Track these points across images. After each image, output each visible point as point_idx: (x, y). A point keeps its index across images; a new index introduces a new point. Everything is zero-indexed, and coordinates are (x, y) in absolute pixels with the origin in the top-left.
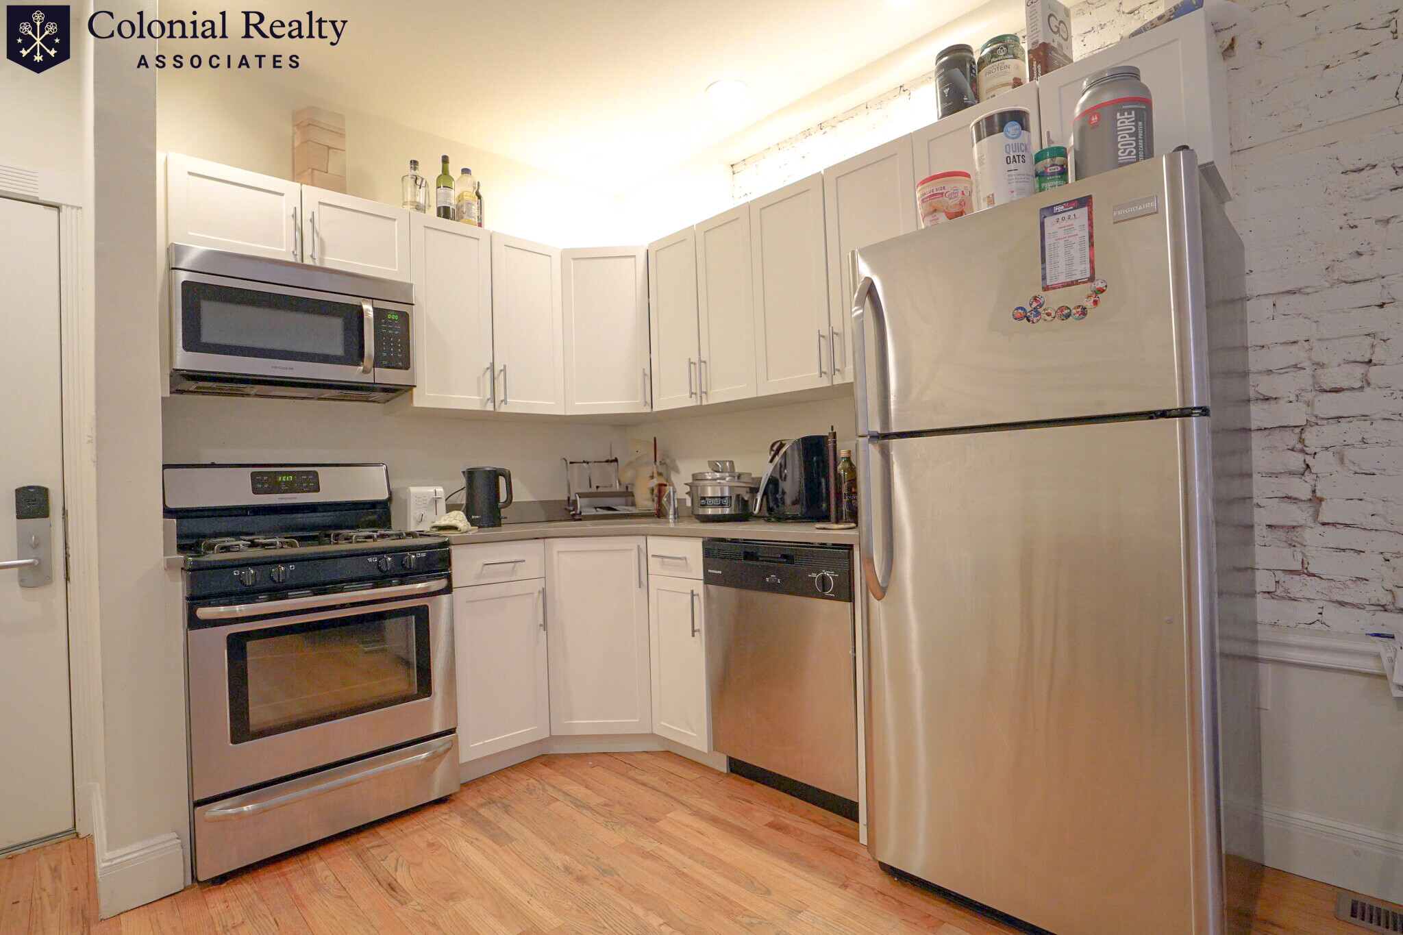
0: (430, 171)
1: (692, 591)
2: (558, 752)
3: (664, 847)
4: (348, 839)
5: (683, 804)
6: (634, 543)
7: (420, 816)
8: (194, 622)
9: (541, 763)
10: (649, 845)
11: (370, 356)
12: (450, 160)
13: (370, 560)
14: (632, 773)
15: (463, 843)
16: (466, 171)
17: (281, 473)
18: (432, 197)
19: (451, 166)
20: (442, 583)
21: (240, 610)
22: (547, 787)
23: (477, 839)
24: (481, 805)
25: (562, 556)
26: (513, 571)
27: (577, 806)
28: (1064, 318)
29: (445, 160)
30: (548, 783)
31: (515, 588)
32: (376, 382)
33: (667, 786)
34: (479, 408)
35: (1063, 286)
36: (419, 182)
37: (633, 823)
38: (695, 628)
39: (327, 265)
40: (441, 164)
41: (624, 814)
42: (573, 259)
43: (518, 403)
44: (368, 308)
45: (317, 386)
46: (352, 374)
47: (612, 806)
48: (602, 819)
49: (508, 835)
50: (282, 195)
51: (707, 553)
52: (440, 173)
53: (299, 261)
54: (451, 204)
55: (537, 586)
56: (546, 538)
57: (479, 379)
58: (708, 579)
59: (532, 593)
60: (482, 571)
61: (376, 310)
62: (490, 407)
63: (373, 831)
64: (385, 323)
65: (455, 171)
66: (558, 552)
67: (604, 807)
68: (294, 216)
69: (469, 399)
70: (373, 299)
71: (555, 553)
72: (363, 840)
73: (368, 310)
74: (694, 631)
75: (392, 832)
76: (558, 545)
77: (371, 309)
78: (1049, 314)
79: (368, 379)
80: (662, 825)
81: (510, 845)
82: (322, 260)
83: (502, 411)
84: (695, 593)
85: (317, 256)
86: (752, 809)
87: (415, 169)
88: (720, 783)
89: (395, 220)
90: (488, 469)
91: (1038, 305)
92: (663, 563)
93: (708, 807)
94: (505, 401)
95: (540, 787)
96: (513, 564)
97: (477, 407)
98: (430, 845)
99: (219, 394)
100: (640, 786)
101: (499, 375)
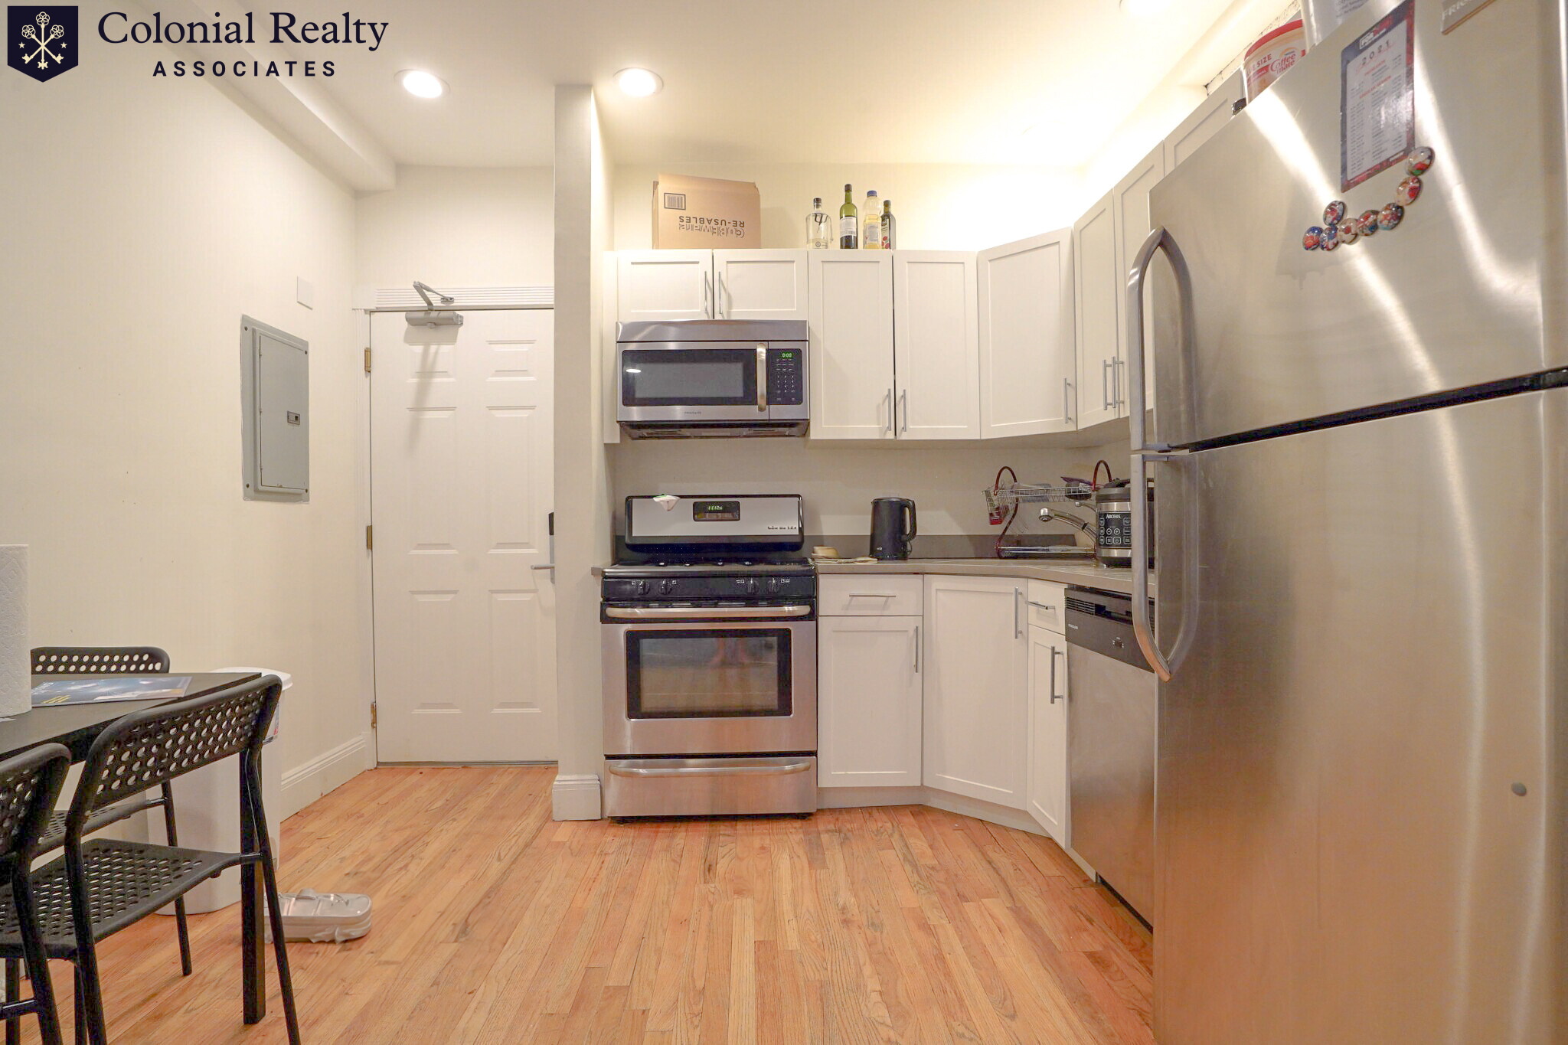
0: (833, 204)
1: (1053, 648)
2: (935, 806)
3: (950, 929)
4: (714, 823)
5: (1011, 896)
6: (1010, 585)
7: (775, 824)
8: (605, 619)
9: (911, 812)
10: (935, 917)
11: (762, 395)
12: (853, 189)
13: (738, 581)
14: (990, 851)
15: (786, 856)
16: (871, 194)
17: (712, 503)
18: (836, 229)
19: (854, 194)
20: (804, 610)
21: (639, 612)
22: (896, 836)
23: (799, 857)
24: (828, 831)
25: (940, 594)
26: (885, 606)
27: (905, 858)
28: (1369, 232)
29: (848, 188)
30: (900, 831)
31: (886, 623)
32: (771, 418)
33: (1012, 871)
34: (877, 437)
35: (1369, 176)
36: (818, 219)
37: (942, 893)
38: (1056, 694)
39: (733, 318)
40: (844, 193)
41: (942, 882)
42: (990, 261)
43: (918, 429)
44: (762, 351)
45: (719, 426)
46: (750, 413)
47: (937, 871)
48: (917, 878)
49: (825, 862)
50: (698, 263)
51: (1071, 604)
52: (844, 202)
53: (711, 319)
54: (852, 232)
55: (911, 624)
56: (927, 573)
57: (878, 407)
58: (1070, 637)
59: (906, 631)
60: (850, 603)
61: (768, 351)
62: (890, 435)
63: (734, 823)
64: (779, 362)
65: (858, 199)
66: (937, 590)
67: (929, 870)
68: (706, 280)
69: (868, 427)
70: (768, 341)
71: (933, 592)
72: (722, 827)
73: (761, 352)
74: (1053, 697)
75: (745, 829)
76: (937, 582)
77: (764, 351)
78: (1348, 230)
79: (763, 416)
80: (969, 908)
81: (818, 871)
82: (729, 313)
83: (903, 439)
84: (1057, 650)
85: (724, 310)
86: (1086, 930)
87: (818, 206)
88: (1078, 891)
89: (793, 262)
90: (895, 500)
91: (1334, 219)
92: (1038, 612)
93: (1037, 907)
94: (904, 429)
95: (890, 832)
96: (885, 598)
97: (876, 437)
98: (763, 848)
99: (659, 438)
100: (984, 863)
101: (900, 402)
